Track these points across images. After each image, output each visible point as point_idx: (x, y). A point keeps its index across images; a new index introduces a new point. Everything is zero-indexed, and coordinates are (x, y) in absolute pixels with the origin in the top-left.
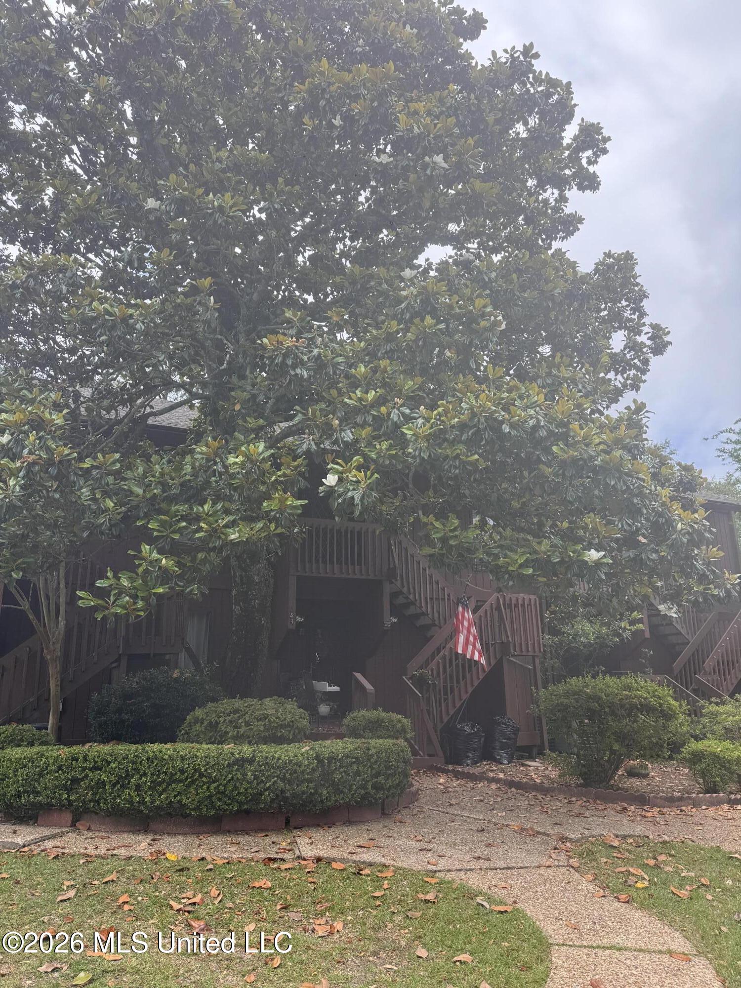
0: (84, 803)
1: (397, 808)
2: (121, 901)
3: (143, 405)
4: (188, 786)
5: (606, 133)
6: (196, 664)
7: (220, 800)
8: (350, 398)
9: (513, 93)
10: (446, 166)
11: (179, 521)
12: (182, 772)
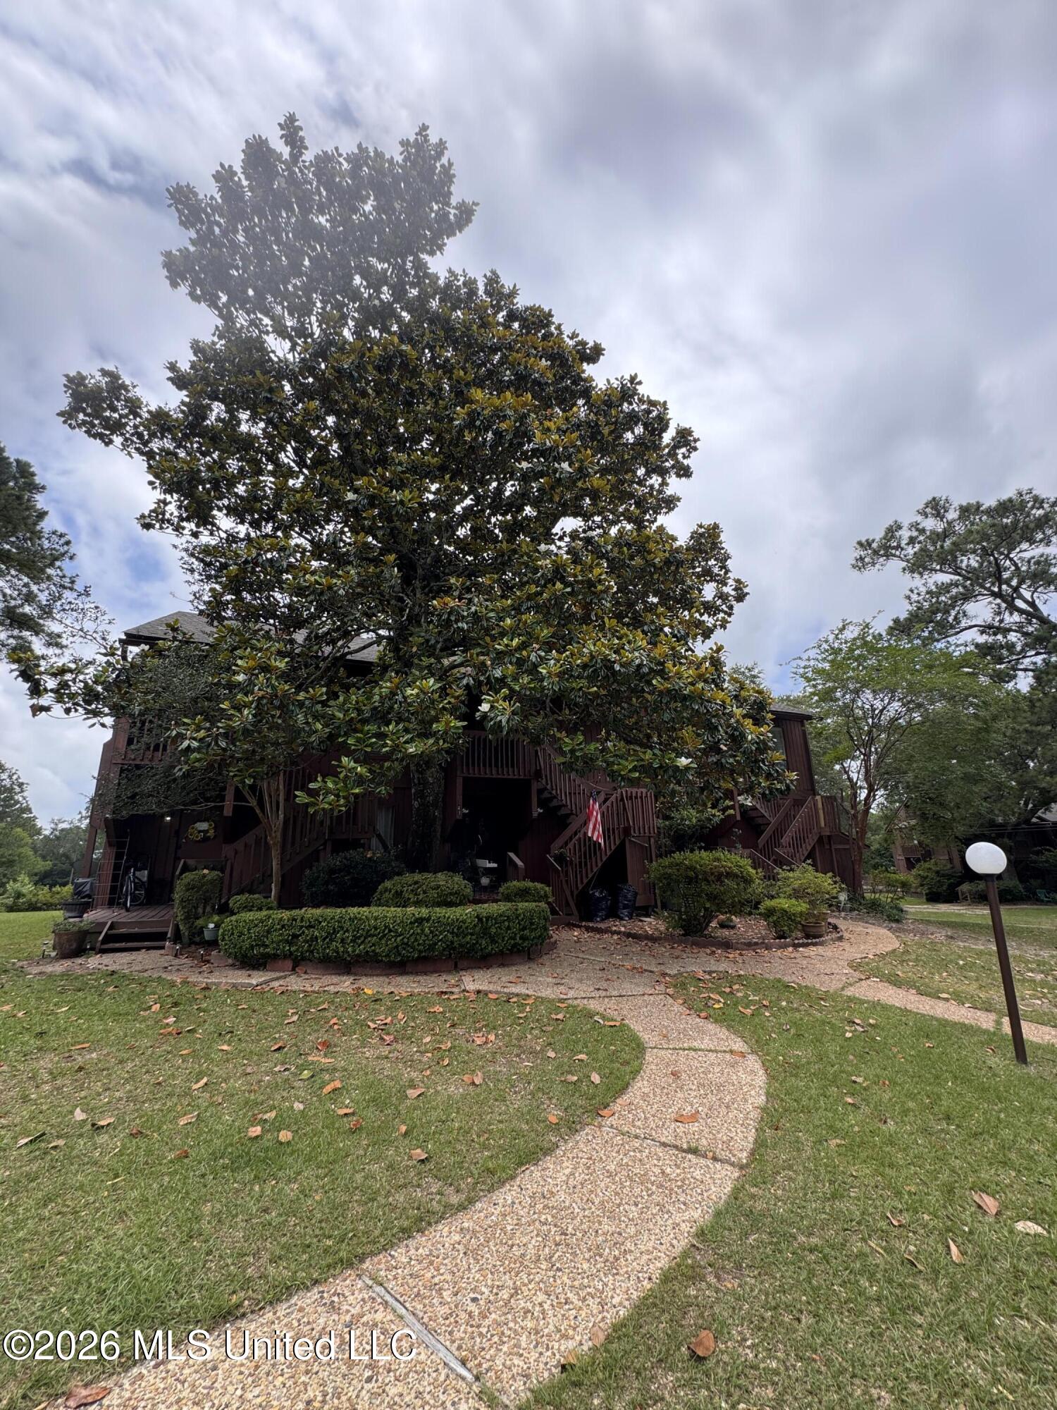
0: (302, 953)
1: (540, 955)
2: (332, 1022)
3: (342, 646)
4: (380, 939)
5: (696, 435)
6: (385, 847)
7: (404, 949)
8: (499, 644)
9: (622, 412)
10: (571, 470)
11: (370, 738)
12: (376, 928)
